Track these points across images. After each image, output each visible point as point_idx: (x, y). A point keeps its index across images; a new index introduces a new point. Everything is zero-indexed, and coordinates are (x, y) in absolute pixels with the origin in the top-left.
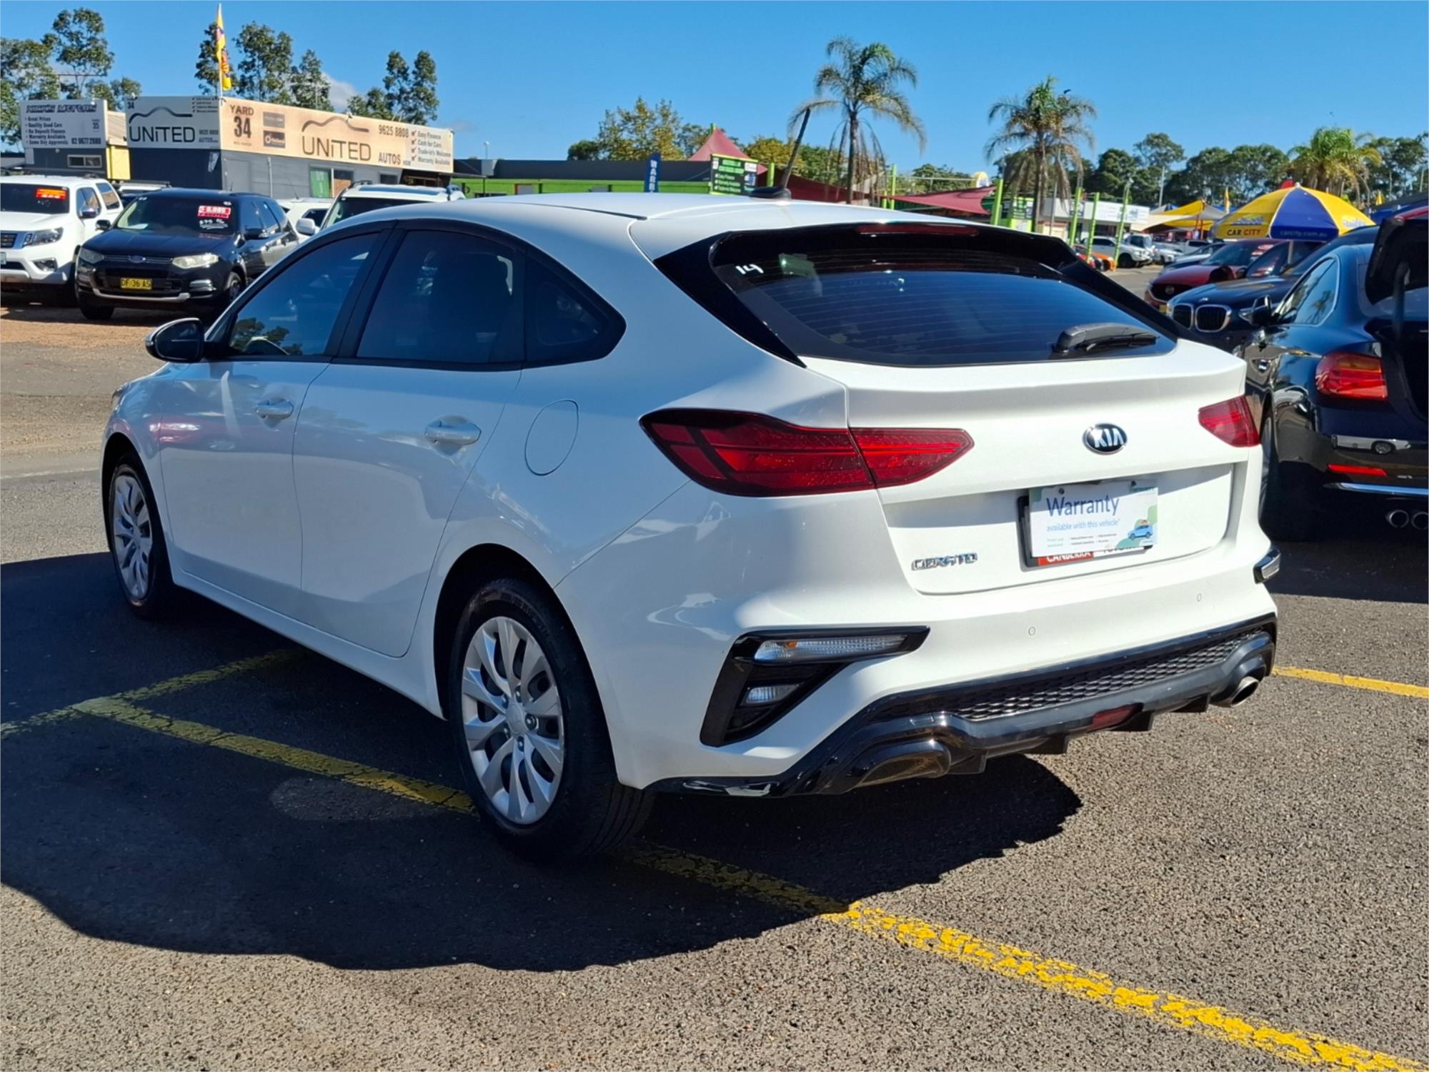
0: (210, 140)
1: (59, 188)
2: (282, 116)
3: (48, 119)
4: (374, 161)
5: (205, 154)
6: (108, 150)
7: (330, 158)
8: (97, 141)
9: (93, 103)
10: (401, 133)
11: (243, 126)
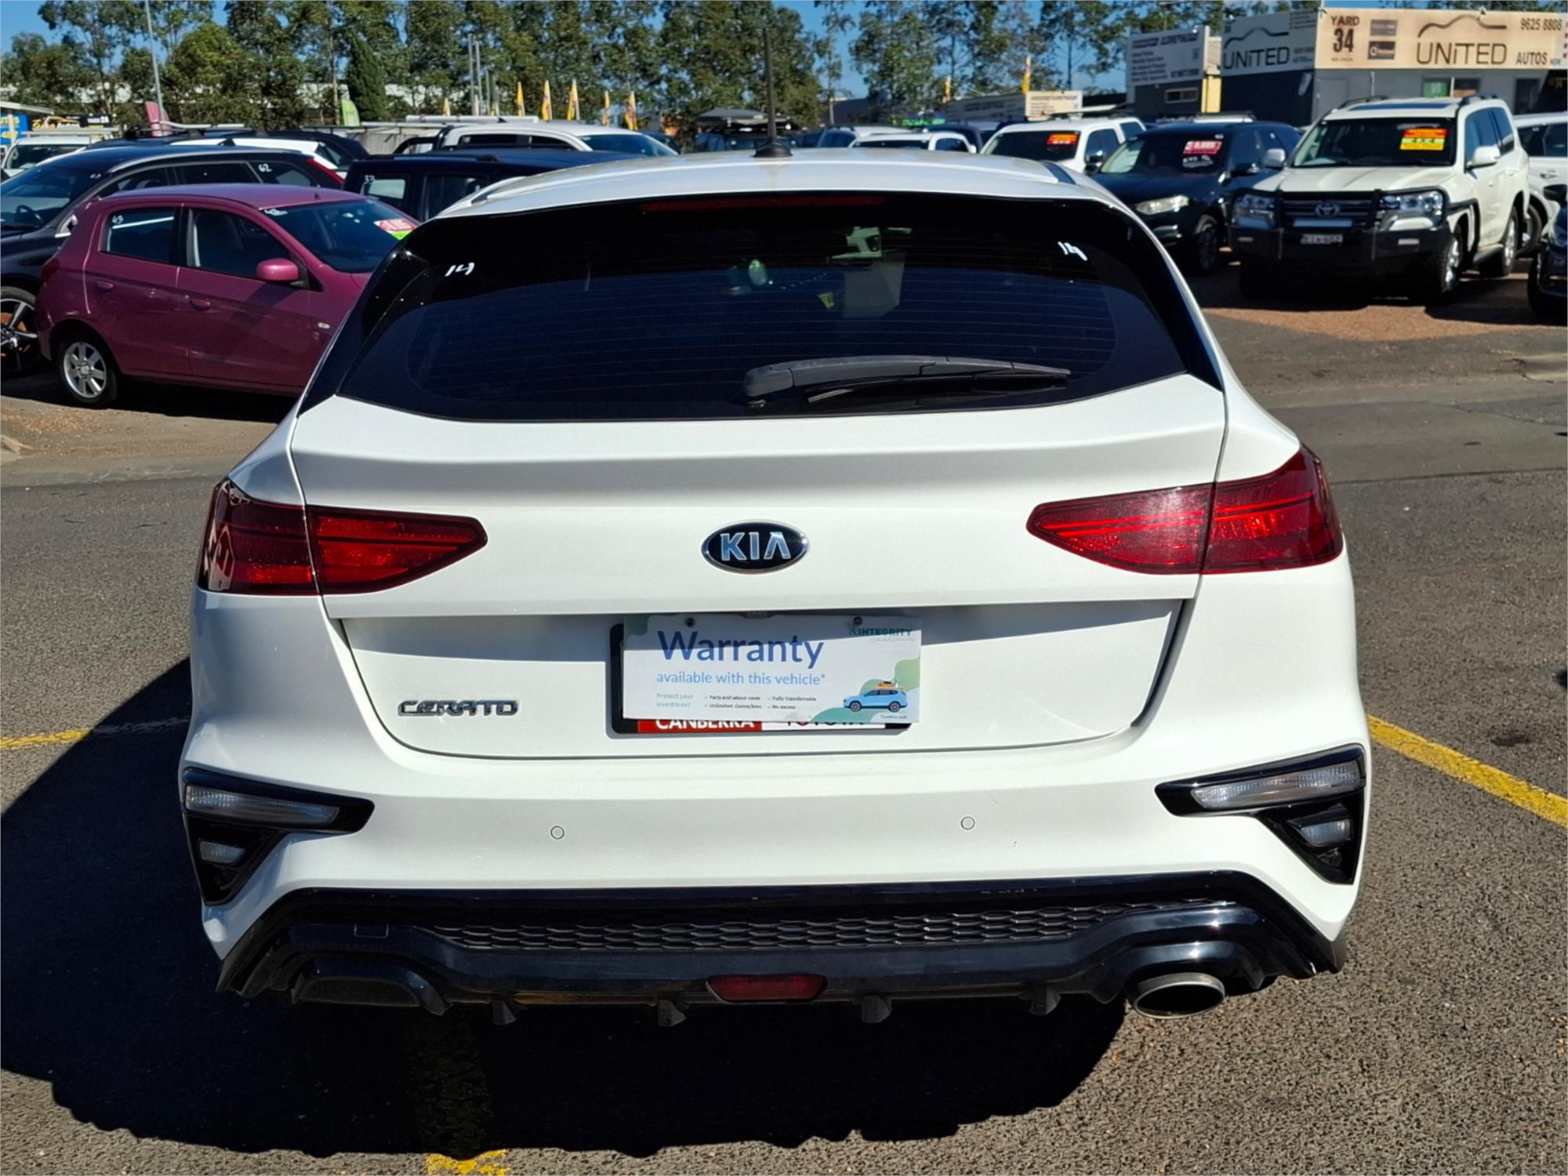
0: (1304, 59)
1: (1071, 132)
2: (1394, 22)
3: (1151, 53)
4: (1511, 64)
5: (1297, 76)
6: (1205, 81)
7: (1452, 66)
8: (1195, 72)
9: (1195, 31)
10: (1551, 25)
11: (1344, 39)
